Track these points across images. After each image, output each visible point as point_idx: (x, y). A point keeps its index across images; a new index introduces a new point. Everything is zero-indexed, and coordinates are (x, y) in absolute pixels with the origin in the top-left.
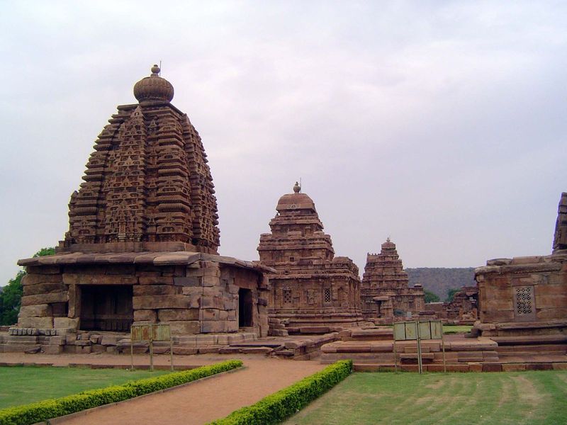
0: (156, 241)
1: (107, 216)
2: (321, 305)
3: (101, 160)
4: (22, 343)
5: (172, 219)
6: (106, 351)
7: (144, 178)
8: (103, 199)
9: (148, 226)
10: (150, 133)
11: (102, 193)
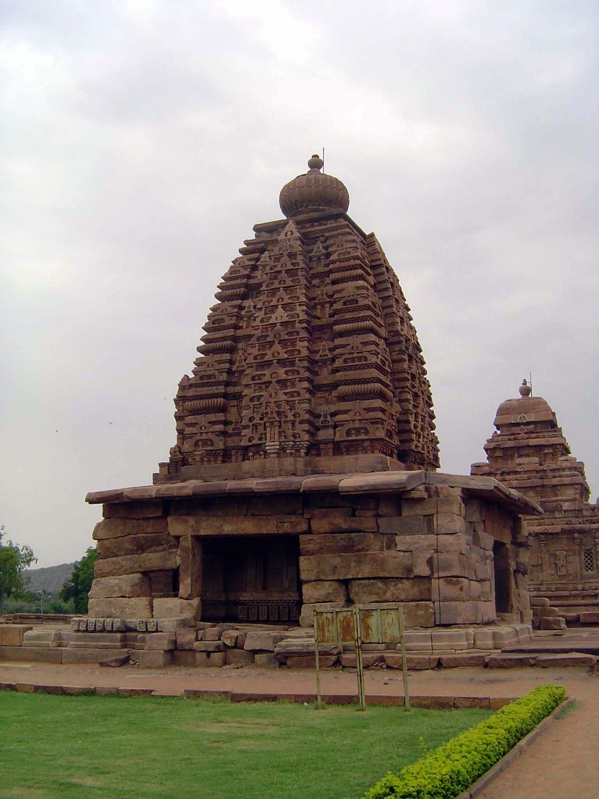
0: (334, 454)
1: (244, 412)
2: (579, 576)
3: (231, 316)
4: (96, 647)
5: (363, 412)
6: (253, 661)
7: (309, 341)
8: (235, 384)
9: (318, 429)
10: (314, 264)
11: (234, 373)
